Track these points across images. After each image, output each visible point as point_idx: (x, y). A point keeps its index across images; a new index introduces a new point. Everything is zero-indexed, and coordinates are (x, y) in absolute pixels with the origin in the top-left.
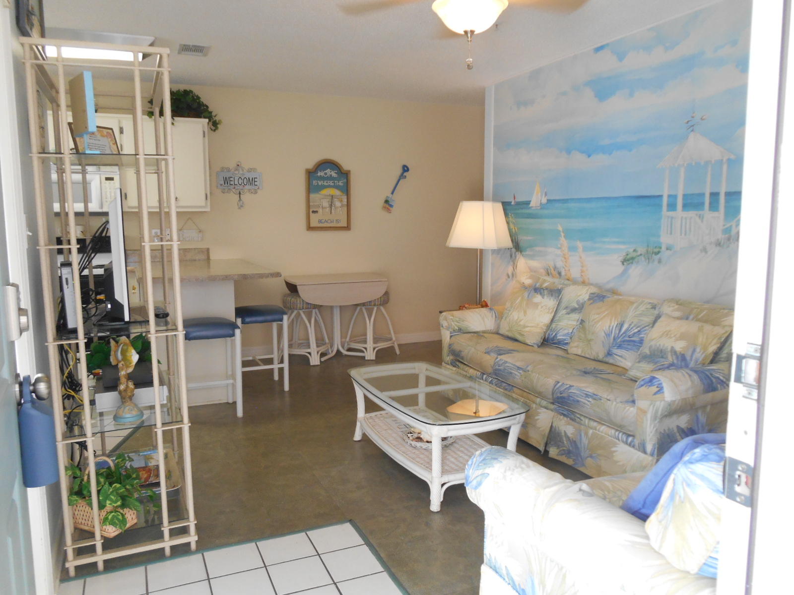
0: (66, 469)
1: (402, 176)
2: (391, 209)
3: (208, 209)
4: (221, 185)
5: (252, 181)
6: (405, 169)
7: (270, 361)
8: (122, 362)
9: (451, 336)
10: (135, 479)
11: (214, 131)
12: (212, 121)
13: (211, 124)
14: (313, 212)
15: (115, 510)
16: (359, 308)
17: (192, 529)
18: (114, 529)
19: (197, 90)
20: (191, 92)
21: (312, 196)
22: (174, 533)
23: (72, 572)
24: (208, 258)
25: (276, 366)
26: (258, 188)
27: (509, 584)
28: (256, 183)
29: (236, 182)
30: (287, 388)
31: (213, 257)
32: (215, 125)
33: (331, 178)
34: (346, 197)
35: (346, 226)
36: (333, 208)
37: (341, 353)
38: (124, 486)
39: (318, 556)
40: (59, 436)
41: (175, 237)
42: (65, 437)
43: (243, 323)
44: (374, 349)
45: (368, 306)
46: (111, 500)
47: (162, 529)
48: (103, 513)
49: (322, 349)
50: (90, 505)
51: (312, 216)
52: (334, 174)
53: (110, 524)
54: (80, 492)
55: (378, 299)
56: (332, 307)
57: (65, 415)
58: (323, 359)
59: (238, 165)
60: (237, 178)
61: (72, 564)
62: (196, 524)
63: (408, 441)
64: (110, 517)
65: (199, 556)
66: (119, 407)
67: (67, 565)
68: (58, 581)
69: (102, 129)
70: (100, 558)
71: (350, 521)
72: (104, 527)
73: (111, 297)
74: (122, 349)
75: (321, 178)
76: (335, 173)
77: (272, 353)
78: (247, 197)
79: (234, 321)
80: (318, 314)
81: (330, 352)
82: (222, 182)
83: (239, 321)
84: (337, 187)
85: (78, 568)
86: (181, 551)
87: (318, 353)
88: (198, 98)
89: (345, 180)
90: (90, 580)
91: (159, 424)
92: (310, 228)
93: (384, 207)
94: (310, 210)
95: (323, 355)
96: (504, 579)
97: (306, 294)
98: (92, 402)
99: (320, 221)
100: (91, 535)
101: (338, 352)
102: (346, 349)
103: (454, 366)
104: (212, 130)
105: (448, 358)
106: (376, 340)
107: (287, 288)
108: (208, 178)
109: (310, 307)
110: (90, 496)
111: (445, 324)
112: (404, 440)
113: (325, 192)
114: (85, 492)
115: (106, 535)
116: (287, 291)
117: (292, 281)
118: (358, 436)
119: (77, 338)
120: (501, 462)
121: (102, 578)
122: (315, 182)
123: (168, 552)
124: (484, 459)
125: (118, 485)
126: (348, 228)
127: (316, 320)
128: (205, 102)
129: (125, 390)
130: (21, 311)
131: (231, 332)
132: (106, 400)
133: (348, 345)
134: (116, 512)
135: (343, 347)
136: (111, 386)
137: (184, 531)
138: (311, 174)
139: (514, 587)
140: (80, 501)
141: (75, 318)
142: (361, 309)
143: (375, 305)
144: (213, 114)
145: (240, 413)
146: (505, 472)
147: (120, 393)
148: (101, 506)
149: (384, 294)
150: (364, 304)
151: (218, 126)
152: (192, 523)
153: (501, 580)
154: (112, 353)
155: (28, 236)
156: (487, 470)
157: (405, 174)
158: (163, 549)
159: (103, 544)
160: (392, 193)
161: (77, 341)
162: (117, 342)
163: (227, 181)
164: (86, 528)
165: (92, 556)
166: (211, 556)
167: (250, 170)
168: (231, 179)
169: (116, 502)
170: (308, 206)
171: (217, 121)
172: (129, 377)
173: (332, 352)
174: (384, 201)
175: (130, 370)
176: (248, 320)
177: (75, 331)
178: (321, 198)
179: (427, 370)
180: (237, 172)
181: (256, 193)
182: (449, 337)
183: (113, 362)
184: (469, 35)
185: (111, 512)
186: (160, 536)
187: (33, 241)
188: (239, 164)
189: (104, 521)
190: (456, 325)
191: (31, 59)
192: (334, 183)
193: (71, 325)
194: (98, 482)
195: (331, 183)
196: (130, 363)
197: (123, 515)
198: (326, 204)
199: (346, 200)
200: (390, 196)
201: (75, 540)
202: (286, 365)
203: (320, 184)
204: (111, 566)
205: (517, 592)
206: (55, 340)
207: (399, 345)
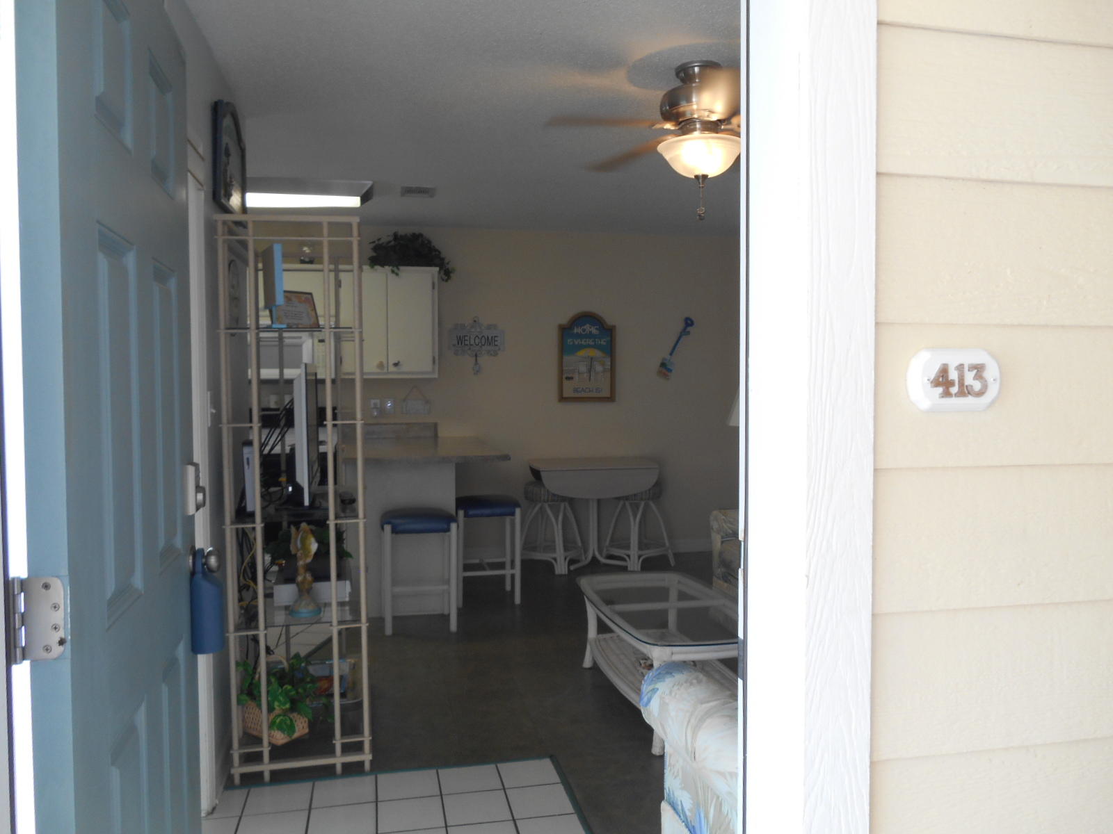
0: (237, 664)
1: (684, 332)
2: (669, 374)
3: (436, 376)
4: (454, 345)
5: (491, 341)
6: (689, 322)
7: (501, 566)
8: (301, 551)
9: (722, 542)
10: (309, 683)
11: (447, 281)
12: (444, 269)
13: (442, 272)
14: (568, 378)
15: (285, 713)
16: (621, 503)
17: (367, 746)
18: (282, 736)
19: (427, 232)
20: (421, 235)
21: (566, 358)
22: (347, 749)
23: (237, 780)
24: (436, 436)
25: (507, 572)
26: (499, 349)
27: (683, 822)
28: (496, 343)
29: (472, 342)
30: (518, 600)
31: (443, 432)
32: (447, 273)
33: (590, 336)
34: (609, 359)
35: (609, 396)
36: (593, 374)
37: (598, 561)
38: (297, 690)
39: (503, 791)
40: (231, 627)
41: (359, 415)
42: (237, 629)
43: (466, 515)
44: (639, 557)
45: (631, 500)
46: (279, 701)
47: (334, 742)
48: (272, 716)
49: (572, 555)
50: (259, 706)
51: (566, 383)
52: (594, 331)
53: (278, 729)
54: (250, 691)
55: (646, 492)
56: (587, 500)
57: (241, 608)
58: (572, 568)
59: (475, 321)
60: (473, 337)
61: (238, 770)
62: (370, 741)
63: (639, 668)
64: (278, 721)
65: (373, 777)
66: (296, 601)
67: (233, 771)
68: (221, 788)
69: (300, 295)
70: (266, 767)
71: (552, 757)
72: (273, 732)
73: (292, 479)
74: (302, 537)
75: (579, 336)
76: (597, 329)
77: (504, 556)
78: (484, 360)
79: (454, 513)
80: (569, 509)
81: (583, 558)
82: (456, 342)
83: (461, 513)
84: (596, 347)
85: (243, 776)
86: (352, 770)
87: (565, 559)
88: (429, 242)
89: (609, 339)
90: (255, 791)
91: (335, 622)
92: (562, 399)
93: (660, 373)
94: (563, 376)
95: (572, 562)
96: (680, 816)
97: (552, 483)
98: (269, 595)
99: (576, 390)
100: (258, 740)
101: (594, 558)
102: (604, 555)
103: (726, 582)
104: (443, 280)
105: (719, 570)
106: (642, 546)
107: (531, 475)
108: (437, 339)
109: (557, 500)
110: (260, 696)
111: (715, 525)
112: (635, 667)
113: (582, 353)
114: (255, 692)
115: (274, 741)
116: (531, 478)
117: (536, 466)
118: (587, 663)
119: (254, 522)
120: (674, 676)
121: (267, 790)
122: (569, 341)
123: (339, 769)
124: (660, 674)
125: (289, 687)
126: (611, 399)
127: (565, 517)
128: (437, 247)
129: (303, 582)
130: (199, 489)
131: (446, 526)
132: (285, 593)
133: (607, 550)
134: (284, 716)
135: (600, 553)
136: (290, 580)
137: (358, 748)
138: (565, 331)
139: (687, 826)
140: (250, 702)
141: (255, 503)
142: (624, 505)
143: (642, 499)
144: (446, 261)
145: (453, 626)
146: (673, 687)
147: (298, 585)
148: (271, 709)
149: (654, 486)
150: (627, 498)
151: (452, 275)
152: (366, 738)
153: (677, 817)
154: (293, 541)
155: (212, 414)
156: (657, 686)
157: (689, 329)
158: (333, 766)
159: (271, 752)
160: (671, 354)
161: (254, 525)
162: (298, 529)
163: (461, 340)
164: (255, 733)
165: (258, 764)
166: (384, 779)
167: (489, 327)
168: (466, 338)
169: (285, 704)
170: (561, 372)
171: (450, 270)
172: (308, 568)
173: (586, 558)
174: (659, 364)
175: (309, 560)
176: (471, 512)
177: (252, 515)
178: (577, 361)
179: (679, 582)
180: (473, 330)
181: (496, 354)
182: (720, 544)
183: (293, 551)
184: (701, 181)
185: (279, 715)
186: (331, 752)
187: (216, 419)
188: (476, 319)
189: (271, 725)
190: (730, 528)
191: (223, 235)
192: (594, 341)
193: (249, 509)
194: (269, 683)
195: (591, 343)
196: (309, 552)
197: (291, 720)
198: (583, 368)
199: (609, 363)
200: (668, 357)
201: (241, 745)
202: (517, 571)
203: (576, 343)
204: (279, 777)
205: (689, 830)
206: (232, 523)
207: (676, 555)
